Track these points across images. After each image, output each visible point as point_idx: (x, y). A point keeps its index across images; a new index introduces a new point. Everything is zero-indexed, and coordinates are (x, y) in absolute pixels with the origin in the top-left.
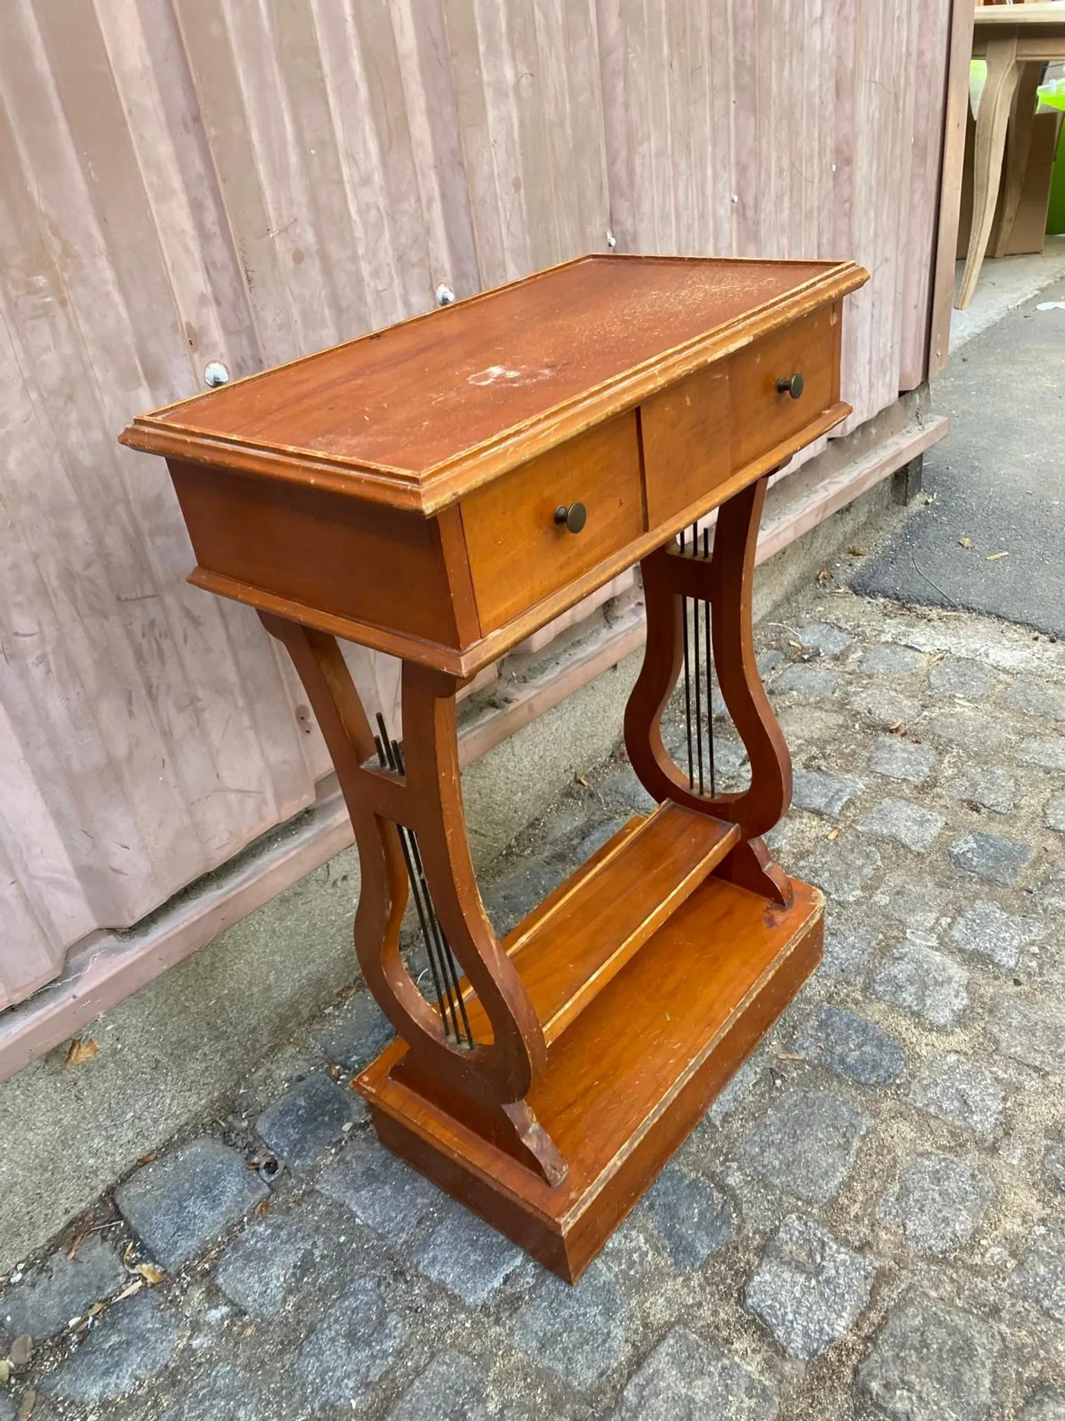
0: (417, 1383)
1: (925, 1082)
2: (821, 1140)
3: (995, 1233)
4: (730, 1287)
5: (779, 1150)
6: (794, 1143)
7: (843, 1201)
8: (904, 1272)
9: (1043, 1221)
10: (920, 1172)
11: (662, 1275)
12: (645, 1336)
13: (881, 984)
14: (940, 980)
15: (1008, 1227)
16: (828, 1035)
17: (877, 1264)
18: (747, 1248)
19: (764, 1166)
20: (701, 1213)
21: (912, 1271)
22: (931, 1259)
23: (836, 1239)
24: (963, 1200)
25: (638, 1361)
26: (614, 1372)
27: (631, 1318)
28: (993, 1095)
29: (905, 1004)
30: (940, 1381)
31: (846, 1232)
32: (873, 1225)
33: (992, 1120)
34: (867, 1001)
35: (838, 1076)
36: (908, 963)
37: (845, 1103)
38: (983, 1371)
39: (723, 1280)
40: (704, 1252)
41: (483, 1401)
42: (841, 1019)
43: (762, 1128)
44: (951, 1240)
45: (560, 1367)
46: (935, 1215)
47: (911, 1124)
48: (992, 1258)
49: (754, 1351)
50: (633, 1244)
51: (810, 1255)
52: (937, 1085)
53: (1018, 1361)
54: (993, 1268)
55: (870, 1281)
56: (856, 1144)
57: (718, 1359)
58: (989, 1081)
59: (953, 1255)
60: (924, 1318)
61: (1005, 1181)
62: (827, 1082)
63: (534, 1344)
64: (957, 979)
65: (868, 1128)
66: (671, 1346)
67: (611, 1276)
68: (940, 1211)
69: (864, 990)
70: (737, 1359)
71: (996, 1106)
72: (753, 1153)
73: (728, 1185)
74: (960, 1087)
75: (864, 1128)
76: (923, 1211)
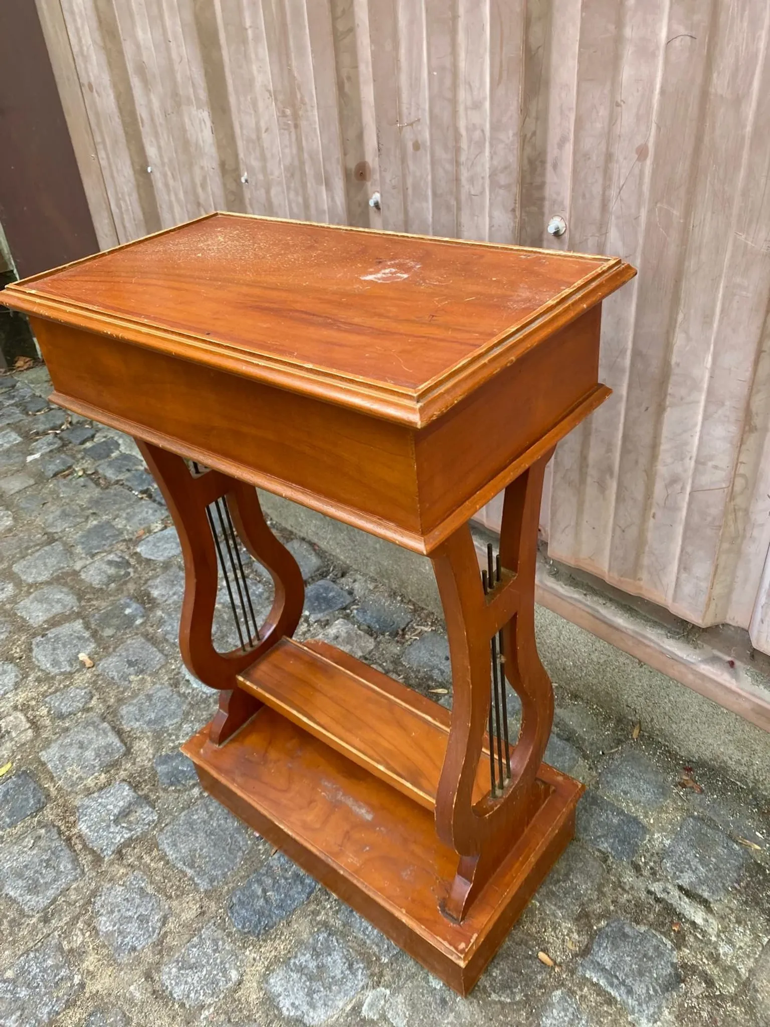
0: (155, 649)
1: (220, 943)
2: (201, 850)
3: (91, 947)
4: (135, 778)
5: (205, 822)
6: (206, 832)
7: (155, 853)
8: (94, 874)
9: (82, 985)
10: (152, 910)
11: (158, 750)
12: (129, 736)
13: (327, 940)
14: (315, 996)
15: (91, 958)
16: (286, 879)
17: (106, 859)
18: (151, 790)
19: (197, 810)
20: (183, 771)
21: (92, 878)
22: (94, 893)
23: (130, 839)
24: (120, 932)
25: (119, 733)
26: (121, 723)
27: (142, 732)
28: (188, 997)
29: (299, 954)
30: (26, 866)
31: (134, 848)
32: (132, 867)
33: (167, 983)
34: (314, 924)
35: (248, 876)
36: (342, 972)
37: (224, 875)
38: (18, 894)
39: (140, 776)
40: (159, 769)
41: (137, 674)
42: (299, 893)
43: (226, 816)
44: (99, 911)
45: (135, 701)
46: (118, 906)
47: (191, 919)
48: (76, 935)
49: (97, 783)
50: (181, 737)
51: (130, 822)
52: (215, 951)
53: (14, 920)
54: (70, 932)
55: (99, 852)
56: (190, 872)
57: (100, 765)
58: (201, 998)
59: (90, 909)
60: (62, 872)
61: (122, 973)
62: (247, 868)
63: (151, 692)
64: (311, 1014)
65: (198, 884)
66: (116, 745)
67: (167, 724)
68: (119, 911)
69: (325, 924)
70: (96, 774)
71: (178, 993)
72: (210, 807)
73: (194, 787)
74: (205, 969)
75: (198, 882)
76: (124, 900)
